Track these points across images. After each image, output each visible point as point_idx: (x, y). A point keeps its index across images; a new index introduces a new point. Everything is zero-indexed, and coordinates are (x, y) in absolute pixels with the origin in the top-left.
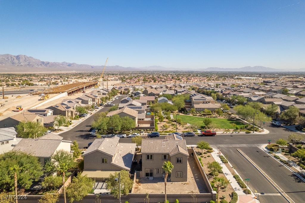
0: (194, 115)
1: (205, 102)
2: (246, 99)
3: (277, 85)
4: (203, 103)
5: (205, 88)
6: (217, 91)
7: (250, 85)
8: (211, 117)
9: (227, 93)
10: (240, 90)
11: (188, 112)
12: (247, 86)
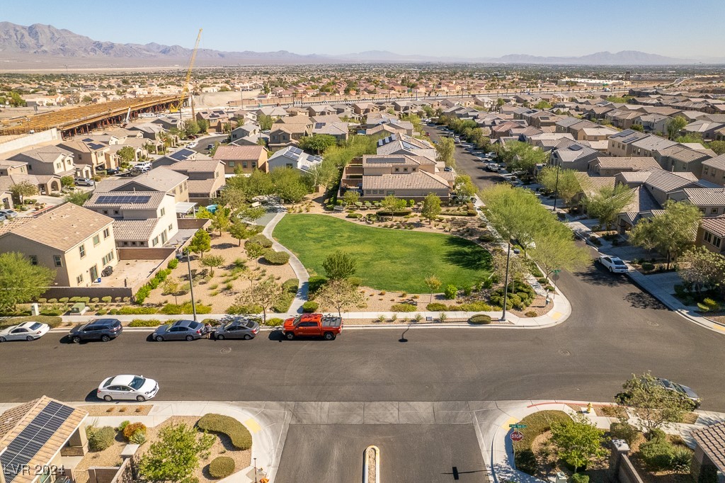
0: (348, 217)
1: (401, 170)
2: (546, 153)
3: (661, 105)
4: (394, 170)
5: (457, 112)
6: (482, 122)
7: (587, 103)
8: (399, 227)
9: (503, 129)
10: (548, 118)
11: (339, 204)
12: (577, 107)
